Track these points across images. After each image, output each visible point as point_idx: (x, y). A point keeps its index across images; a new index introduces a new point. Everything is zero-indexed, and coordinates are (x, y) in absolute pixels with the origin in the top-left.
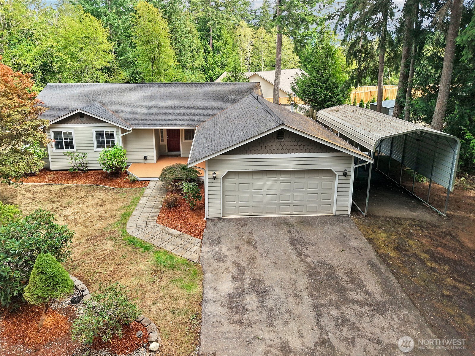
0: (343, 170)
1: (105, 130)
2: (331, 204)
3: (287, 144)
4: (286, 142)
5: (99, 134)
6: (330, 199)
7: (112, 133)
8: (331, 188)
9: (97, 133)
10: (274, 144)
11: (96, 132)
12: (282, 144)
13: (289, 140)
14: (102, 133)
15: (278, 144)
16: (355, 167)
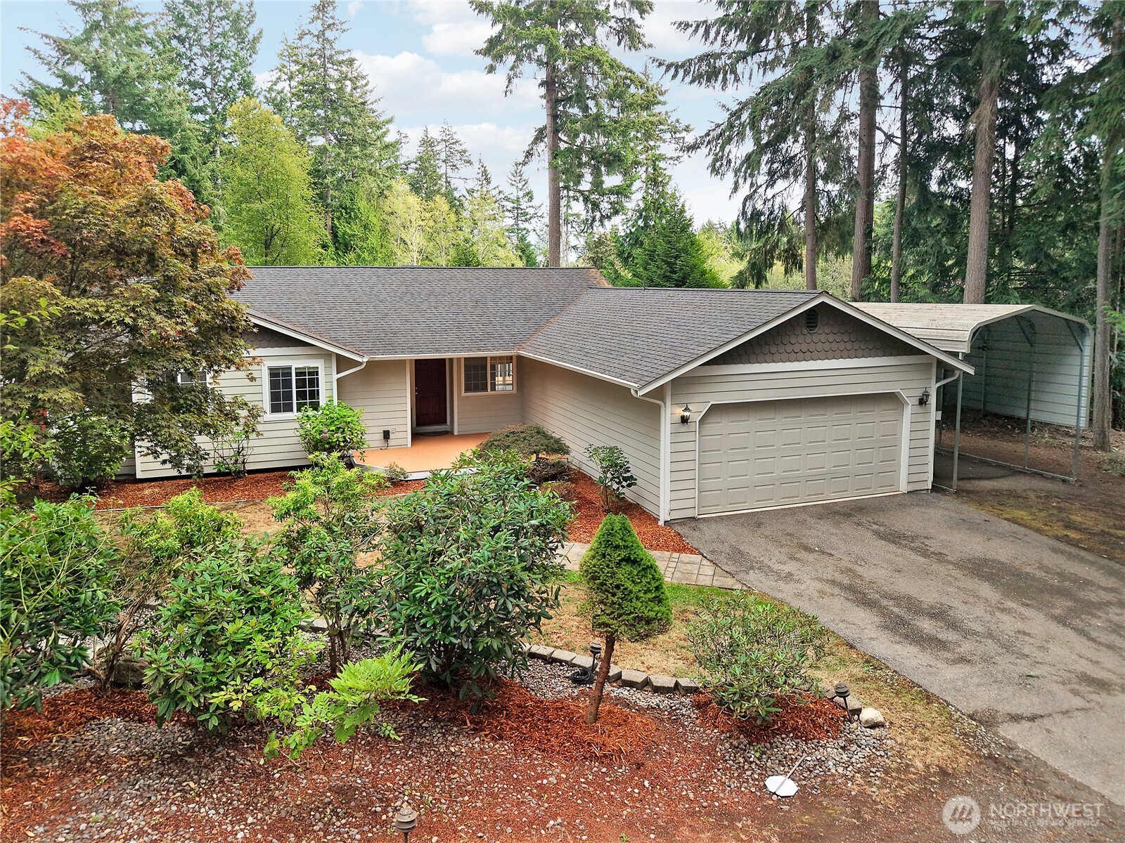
0: (919, 393)
1: (296, 364)
2: (896, 471)
3: (823, 338)
4: (823, 335)
5: (279, 378)
6: (894, 459)
7: (315, 372)
8: (896, 434)
9: (274, 373)
10: (801, 339)
11: (270, 369)
12: (815, 338)
13: (827, 330)
14: (287, 371)
15: (809, 340)
16: (939, 384)
